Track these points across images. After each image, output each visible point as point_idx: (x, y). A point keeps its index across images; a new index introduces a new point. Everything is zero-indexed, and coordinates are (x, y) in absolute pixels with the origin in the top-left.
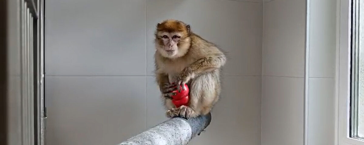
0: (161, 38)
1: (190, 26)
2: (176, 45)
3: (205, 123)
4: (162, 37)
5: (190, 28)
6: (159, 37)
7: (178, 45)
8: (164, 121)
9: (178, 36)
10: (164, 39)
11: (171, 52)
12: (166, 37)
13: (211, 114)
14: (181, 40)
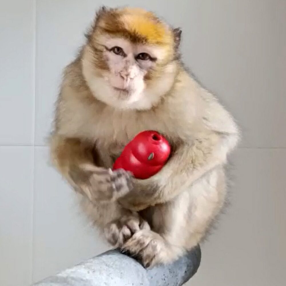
0: (105, 50)
1: (181, 32)
2: (142, 77)
3: (185, 268)
4: (107, 49)
5: (181, 39)
6: (99, 48)
7: (147, 78)
8: (78, 264)
9: (152, 56)
10: (111, 56)
11: (125, 92)
12: (118, 50)
13: (202, 248)
14: (157, 68)
